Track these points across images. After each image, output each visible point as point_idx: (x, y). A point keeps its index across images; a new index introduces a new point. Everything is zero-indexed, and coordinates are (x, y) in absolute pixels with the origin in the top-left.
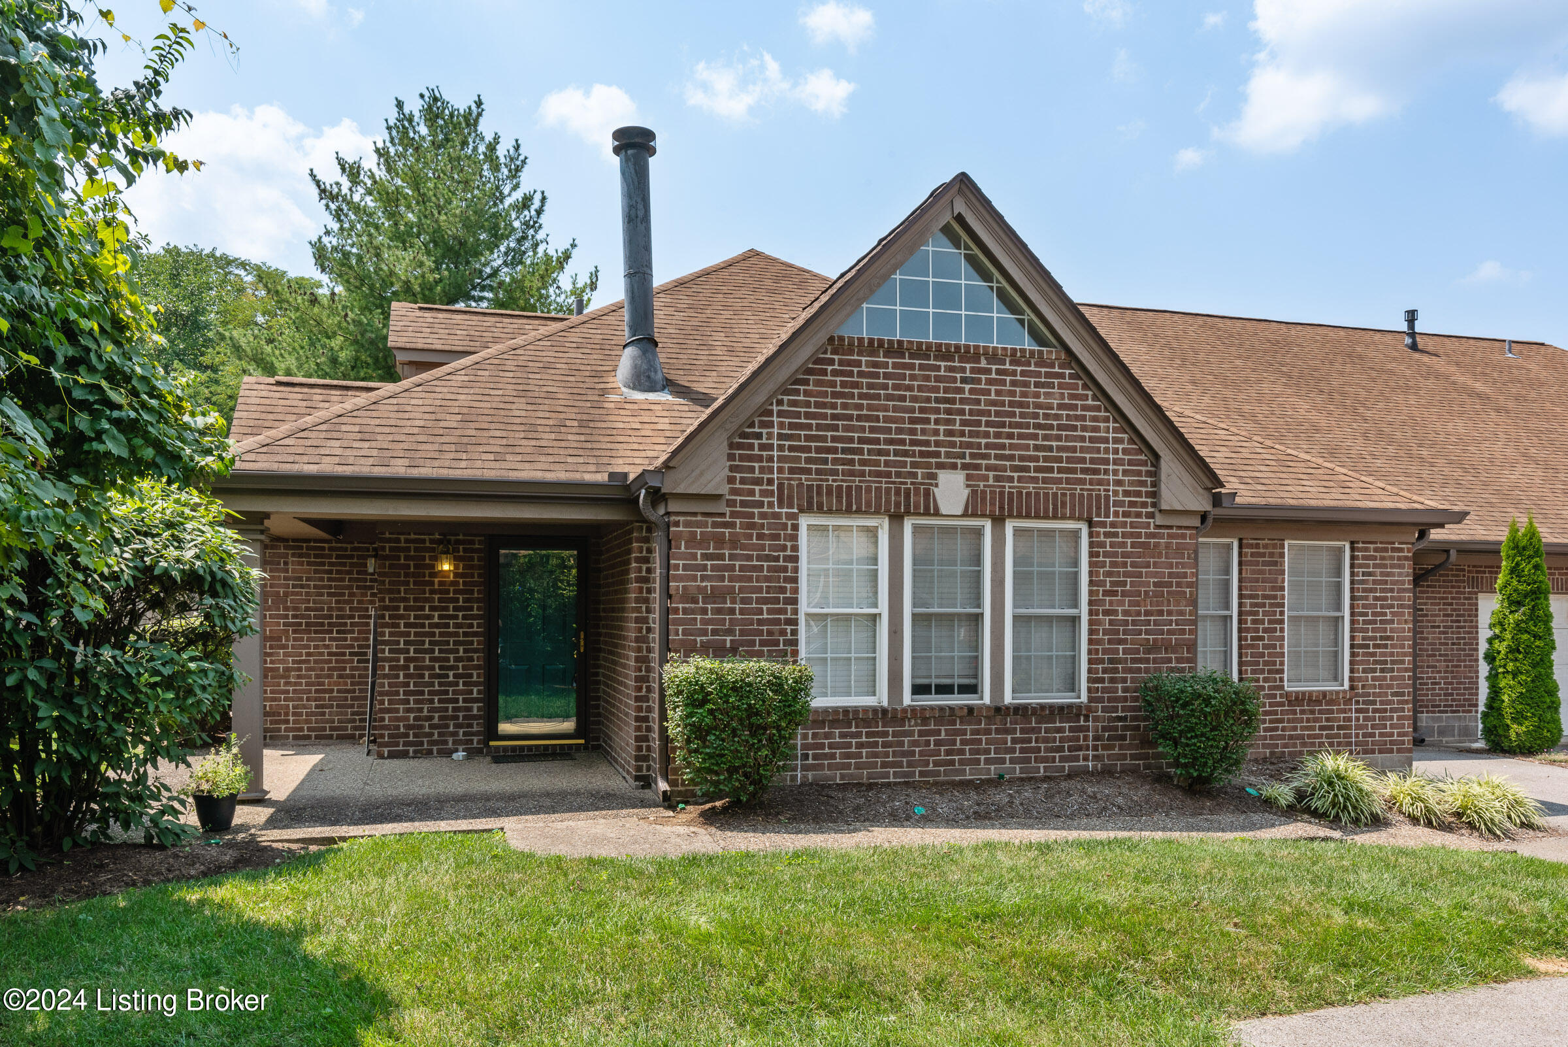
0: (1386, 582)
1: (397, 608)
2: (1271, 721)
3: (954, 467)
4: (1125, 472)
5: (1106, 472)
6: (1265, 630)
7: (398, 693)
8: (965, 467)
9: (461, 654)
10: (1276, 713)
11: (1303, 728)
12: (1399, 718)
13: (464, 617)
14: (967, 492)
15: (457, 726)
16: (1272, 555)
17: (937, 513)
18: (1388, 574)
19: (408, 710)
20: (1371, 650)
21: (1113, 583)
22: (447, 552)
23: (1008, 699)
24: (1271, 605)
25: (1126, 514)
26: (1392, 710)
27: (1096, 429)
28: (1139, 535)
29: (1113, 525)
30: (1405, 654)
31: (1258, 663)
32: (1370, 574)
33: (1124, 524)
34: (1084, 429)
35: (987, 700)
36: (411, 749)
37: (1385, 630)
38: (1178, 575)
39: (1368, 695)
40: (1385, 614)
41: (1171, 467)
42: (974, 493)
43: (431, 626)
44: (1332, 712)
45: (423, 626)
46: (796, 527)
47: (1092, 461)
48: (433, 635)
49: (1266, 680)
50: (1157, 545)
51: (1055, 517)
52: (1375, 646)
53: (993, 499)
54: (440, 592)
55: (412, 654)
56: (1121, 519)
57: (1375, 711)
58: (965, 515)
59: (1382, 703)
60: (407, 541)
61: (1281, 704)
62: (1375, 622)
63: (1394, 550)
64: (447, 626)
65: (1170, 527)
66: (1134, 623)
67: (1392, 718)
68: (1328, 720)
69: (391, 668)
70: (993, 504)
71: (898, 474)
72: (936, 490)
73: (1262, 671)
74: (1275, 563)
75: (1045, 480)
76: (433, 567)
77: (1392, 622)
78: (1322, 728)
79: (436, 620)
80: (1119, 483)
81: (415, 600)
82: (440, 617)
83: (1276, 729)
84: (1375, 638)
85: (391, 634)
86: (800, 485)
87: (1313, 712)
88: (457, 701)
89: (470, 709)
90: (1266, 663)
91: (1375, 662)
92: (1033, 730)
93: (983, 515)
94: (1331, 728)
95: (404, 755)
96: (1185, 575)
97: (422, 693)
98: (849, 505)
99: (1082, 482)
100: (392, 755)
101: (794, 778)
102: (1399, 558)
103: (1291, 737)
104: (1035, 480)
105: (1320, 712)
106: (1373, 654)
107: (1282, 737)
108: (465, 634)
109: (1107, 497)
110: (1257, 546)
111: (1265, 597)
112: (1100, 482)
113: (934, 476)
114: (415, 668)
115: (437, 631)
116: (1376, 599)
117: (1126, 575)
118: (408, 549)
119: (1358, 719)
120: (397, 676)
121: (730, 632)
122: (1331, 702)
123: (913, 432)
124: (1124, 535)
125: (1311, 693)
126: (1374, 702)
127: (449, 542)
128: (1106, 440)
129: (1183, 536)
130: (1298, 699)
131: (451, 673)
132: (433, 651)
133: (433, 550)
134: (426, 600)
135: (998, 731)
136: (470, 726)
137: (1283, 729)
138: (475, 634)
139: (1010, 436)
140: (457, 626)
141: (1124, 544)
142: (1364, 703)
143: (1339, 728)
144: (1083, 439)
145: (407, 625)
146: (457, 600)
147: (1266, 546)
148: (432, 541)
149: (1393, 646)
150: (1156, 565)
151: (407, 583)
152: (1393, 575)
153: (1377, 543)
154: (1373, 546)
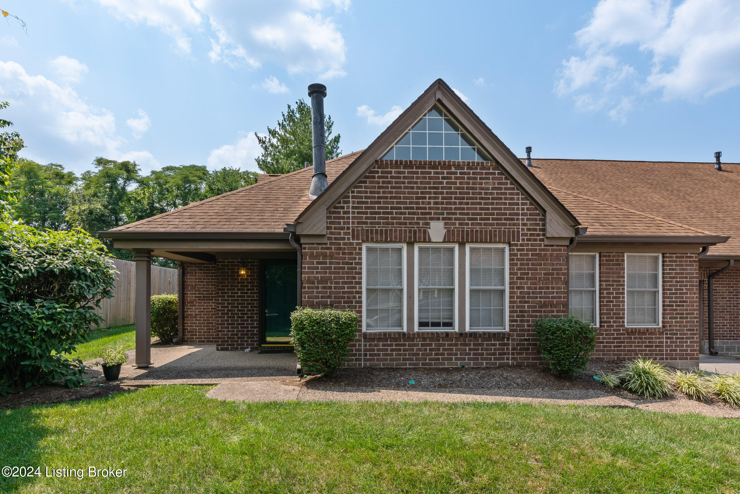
0: (683, 274)
1: (224, 290)
2: (617, 343)
3: (438, 219)
4: (528, 219)
5: (518, 219)
6: (614, 298)
7: (224, 324)
8: (444, 219)
9: (250, 308)
10: (620, 338)
11: (635, 347)
12: (691, 342)
13: (251, 293)
14: (445, 231)
15: (248, 338)
16: (617, 260)
17: (430, 241)
18: (684, 270)
19: (228, 331)
20: (674, 308)
21: (521, 274)
22: (243, 266)
23: (467, 329)
24: (617, 285)
25: (528, 240)
26: (686, 338)
27: (512, 199)
28: (536, 250)
29: (521, 245)
30: (694, 310)
31: (610, 314)
32: (673, 269)
33: (528, 245)
34: (506, 199)
35: (457, 329)
36: (230, 347)
37: (683, 298)
38: (557, 269)
39: (673, 330)
40: (683, 290)
41: (552, 217)
42: (449, 231)
43: (238, 297)
44: (652, 338)
45: (234, 297)
46: (360, 249)
47: (510, 214)
48: (238, 300)
49: (614, 322)
50: (545, 255)
51: (491, 242)
52: (676, 306)
53: (458, 234)
54: (241, 283)
55: (230, 308)
56: (526, 242)
57: (676, 338)
58: (444, 242)
59: (681, 334)
60: (228, 262)
61: (624, 334)
62: (677, 293)
63: (687, 257)
64: (244, 297)
65: (553, 246)
66: (533, 293)
67: (687, 342)
68: (649, 342)
69: (222, 314)
70: (458, 236)
71: (410, 223)
72: (429, 230)
73: (612, 318)
74: (619, 265)
75: (485, 224)
76: (238, 272)
77: (687, 293)
78: (646, 346)
79: (240, 294)
80: (524, 225)
81: (231, 286)
82: (241, 293)
83: (621, 346)
84: (676, 302)
85: (222, 300)
86: (363, 230)
87: (641, 338)
88: (248, 327)
89: (253, 331)
90: (614, 314)
91: (677, 314)
92: (480, 345)
93: (454, 242)
94: (652, 346)
95: (227, 349)
96: (561, 269)
97: (234, 324)
98: (386, 238)
99: (505, 224)
100: (222, 349)
101: (360, 365)
102: (690, 261)
103: (629, 351)
104: (480, 224)
105: (645, 338)
106: (676, 310)
107: (624, 351)
108: (251, 300)
109: (518, 232)
110: (609, 256)
111: (613, 281)
112: (514, 225)
113: (428, 224)
114: (231, 314)
115: (240, 299)
116: (677, 282)
117: (528, 269)
118: (228, 265)
119: (667, 342)
120: (224, 317)
121: (329, 297)
122: (651, 333)
123: (418, 203)
124: (527, 250)
125: (640, 329)
126: (676, 334)
127: (244, 262)
128: (518, 204)
129: (560, 250)
130: (633, 332)
131: (246, 316)
132: (238, 307)
133: (238, 266)
134: (236, 286)
135: (461, 345)
136: (254, 338)
137: (625, 346)
138: (255, 300)
139: (467, 204)
140: (248, 297)
141: (527, 254)
142: (670, 334)
143: (656, 346)
144: (505, 204)
145: (228, 296)
146: (248, 286)
147: (614, 256)
148: (238, 262)
149: (687, 306)
150: (545, 264)
151: (228, 279)
152: (687, 270)
153: (677, 254)
154: (675, 255)
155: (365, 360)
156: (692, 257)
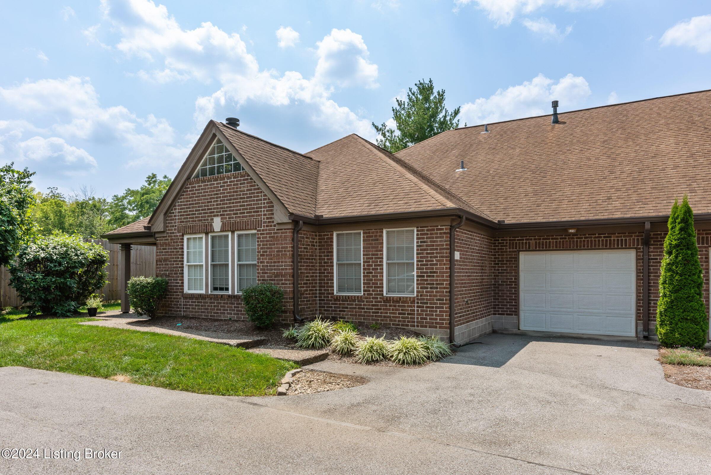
0: (433, 246)
2: (375, 309)
3: (218, 216)
4: (267, 211)
5: (261, 211)
6: (373, 269)
8: (221, 215)
10: (378, 305)
11: (390, 313)
12: (440, 311)
14: (221, 223)
16: (376, 236)
17: (214, 232)
18: (434, 242)
20: (425, 278)
21: (263, 252)
23: (236, 293)
24: (376, 258)
25: (267, 226)
26: (436, 307)
27: (258, 196)
28: (271, 233)
29: (263, 230)
30: (444, 280)
31: (370, 284)
32: (424, 242)
33: (266, 230)
34: (254, 197)
35: (230, 292)
37: (433, 269)
38: (284, 248)
39: (424, 299)
40: (433, 261)
41: (277, 207)
42: (223, 223)
44: (405, 306)
46: (183, 239)
47: (257, 208)
49: (373, 291)
50: (277, 237)
51: (246, 230)
52: (427, 276)
53: (228, 225)
56: (266, 228)
57: (427, 307)
58: (221, 231)
59: (430, 304)
61: (380, 302)
62: (427, 265)
63: (438, 229)
65: (282, 229)
66: (270, 266)
67: (436, 311)
68: (402, 310)
70: (228, 227)
71: (204, 220)
72: (213, 224)
73: (372, 287)
74: (377, 240)
75: (243, 217)
77: (437, 264)
78: (399, 314)
80: (265, 215)
83: (378, 313)
84: (427, 273)
86: (182, 226)
87: (395, 306)
90: (373, 284)
91: (428, 284)
92: (240, 304)
93: (228, 231)
94: (404, 314)
96: (287, 247)
98: (193, 231)
99: (253, 216)
101: (181, 314)
102: (441, 233)
103: (385, 317)
104: (239, 217)
105: (399, 306)
106: (427, 280)
107: (381, 316)
109: (261, 220)
110: (369, 233)
111: (373, 255)
112: (259, 215)
113: (212, 219)
116: (427, 253)
117: (267, 248)
119: (418, 311)
121: (168, 270)
122: (403, 302)
123: (208, 206)
124: (267, 234)
125: (393, 297)
126: (427, 303)
128: (261, 200)
129: (286, 233)
130: (387, 300)
135: (230, 303)
137: (381, 313)
139: (233, 203)
141: (266, 237)
142: (421, 303)
143: (408, 314)
144: (254, 200)
149: (437, 276)
150: (277, 244)
152: (437, 242)
153: (428, 227)
154: (426, 229)
155: (184, 311)
156: (442, 229)
